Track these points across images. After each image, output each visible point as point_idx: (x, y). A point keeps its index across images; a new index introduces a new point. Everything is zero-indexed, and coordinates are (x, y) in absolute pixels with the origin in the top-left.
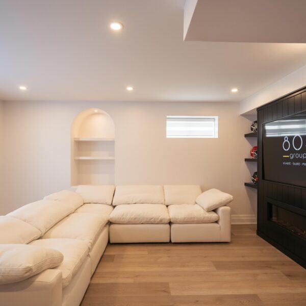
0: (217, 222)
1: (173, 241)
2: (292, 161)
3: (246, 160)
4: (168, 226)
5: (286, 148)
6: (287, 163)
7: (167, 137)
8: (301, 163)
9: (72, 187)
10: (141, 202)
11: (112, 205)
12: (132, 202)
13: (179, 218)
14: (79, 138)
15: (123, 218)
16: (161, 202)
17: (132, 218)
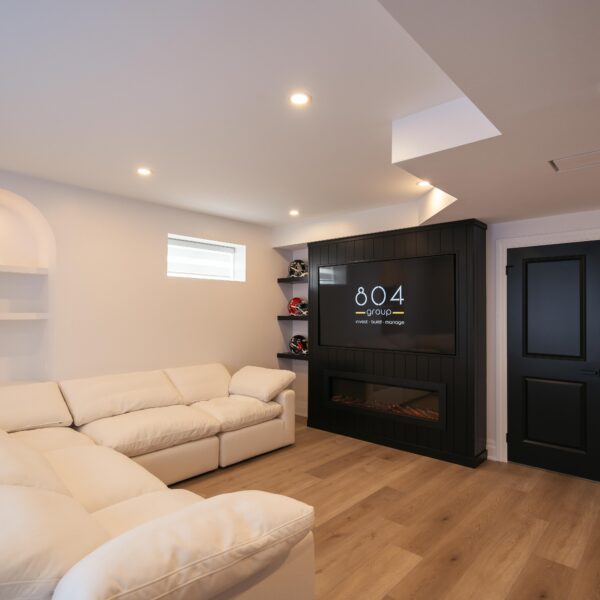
0: (277, 417)
1: (224, 465)
2: (369, 319)
3: (280, 318)
4: (216, 439)
5: (361, 302)
6: (362, 322)
7: (169, 274)
8: (384, 321)
10: (141, 407)
11: (72, 425)
12: (123, 409)
13: (233, 422)
15: (140, 443)
16: (178, 400)
17: (158, 438)
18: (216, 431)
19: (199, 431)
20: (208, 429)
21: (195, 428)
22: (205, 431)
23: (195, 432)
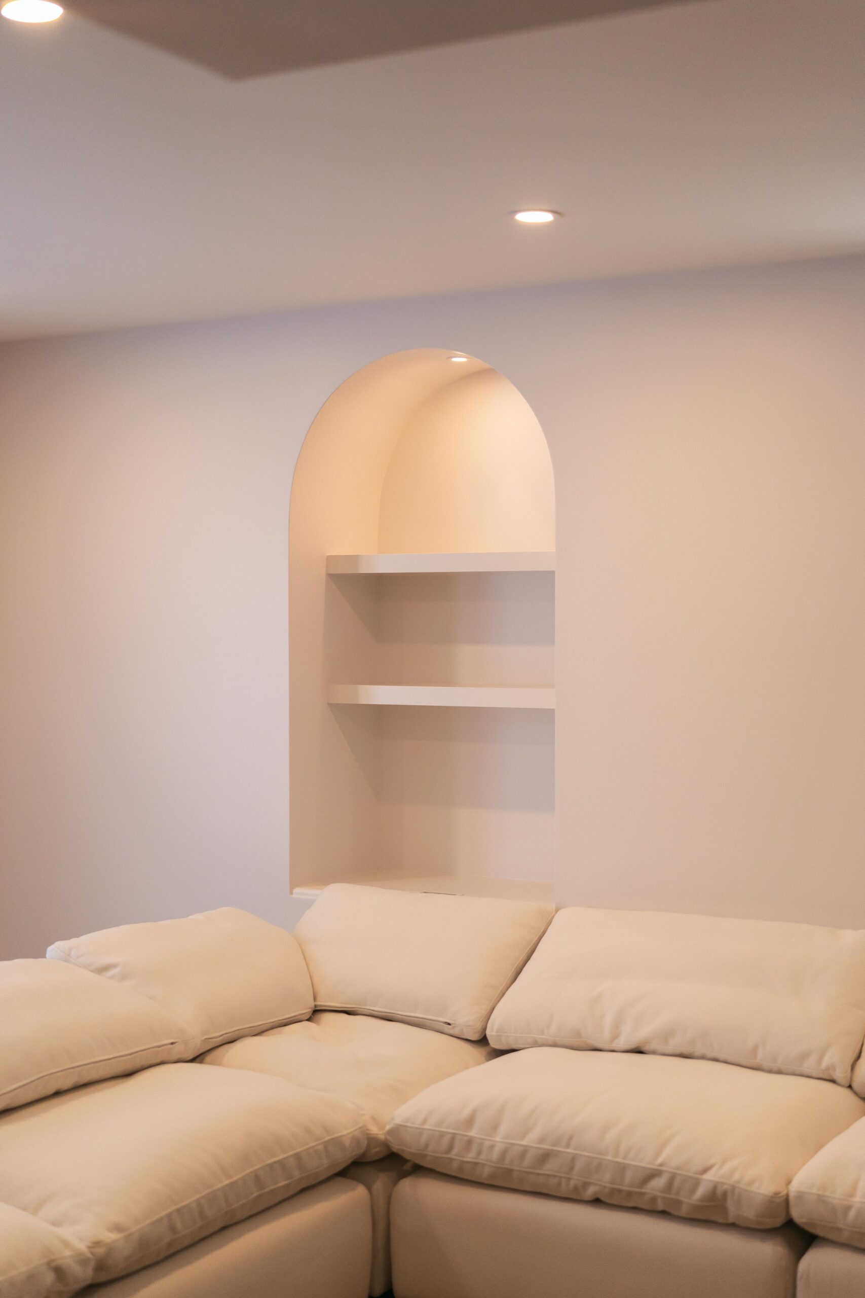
4: (775, 1250)
9: (297, 890)
10: (677, 1043)
11: (483, 1041)
12: (615, 1037)
13: (848, 1208)
14: (354, 559)
15: (470, 1142)
16: (820, 1060)
17: (525, 1151)
18: (749, 1213)
19: (677, 1183)
20: (715, 1189)
21: (661, 1165)
22: (701, 1192)
23: (658, 1183)
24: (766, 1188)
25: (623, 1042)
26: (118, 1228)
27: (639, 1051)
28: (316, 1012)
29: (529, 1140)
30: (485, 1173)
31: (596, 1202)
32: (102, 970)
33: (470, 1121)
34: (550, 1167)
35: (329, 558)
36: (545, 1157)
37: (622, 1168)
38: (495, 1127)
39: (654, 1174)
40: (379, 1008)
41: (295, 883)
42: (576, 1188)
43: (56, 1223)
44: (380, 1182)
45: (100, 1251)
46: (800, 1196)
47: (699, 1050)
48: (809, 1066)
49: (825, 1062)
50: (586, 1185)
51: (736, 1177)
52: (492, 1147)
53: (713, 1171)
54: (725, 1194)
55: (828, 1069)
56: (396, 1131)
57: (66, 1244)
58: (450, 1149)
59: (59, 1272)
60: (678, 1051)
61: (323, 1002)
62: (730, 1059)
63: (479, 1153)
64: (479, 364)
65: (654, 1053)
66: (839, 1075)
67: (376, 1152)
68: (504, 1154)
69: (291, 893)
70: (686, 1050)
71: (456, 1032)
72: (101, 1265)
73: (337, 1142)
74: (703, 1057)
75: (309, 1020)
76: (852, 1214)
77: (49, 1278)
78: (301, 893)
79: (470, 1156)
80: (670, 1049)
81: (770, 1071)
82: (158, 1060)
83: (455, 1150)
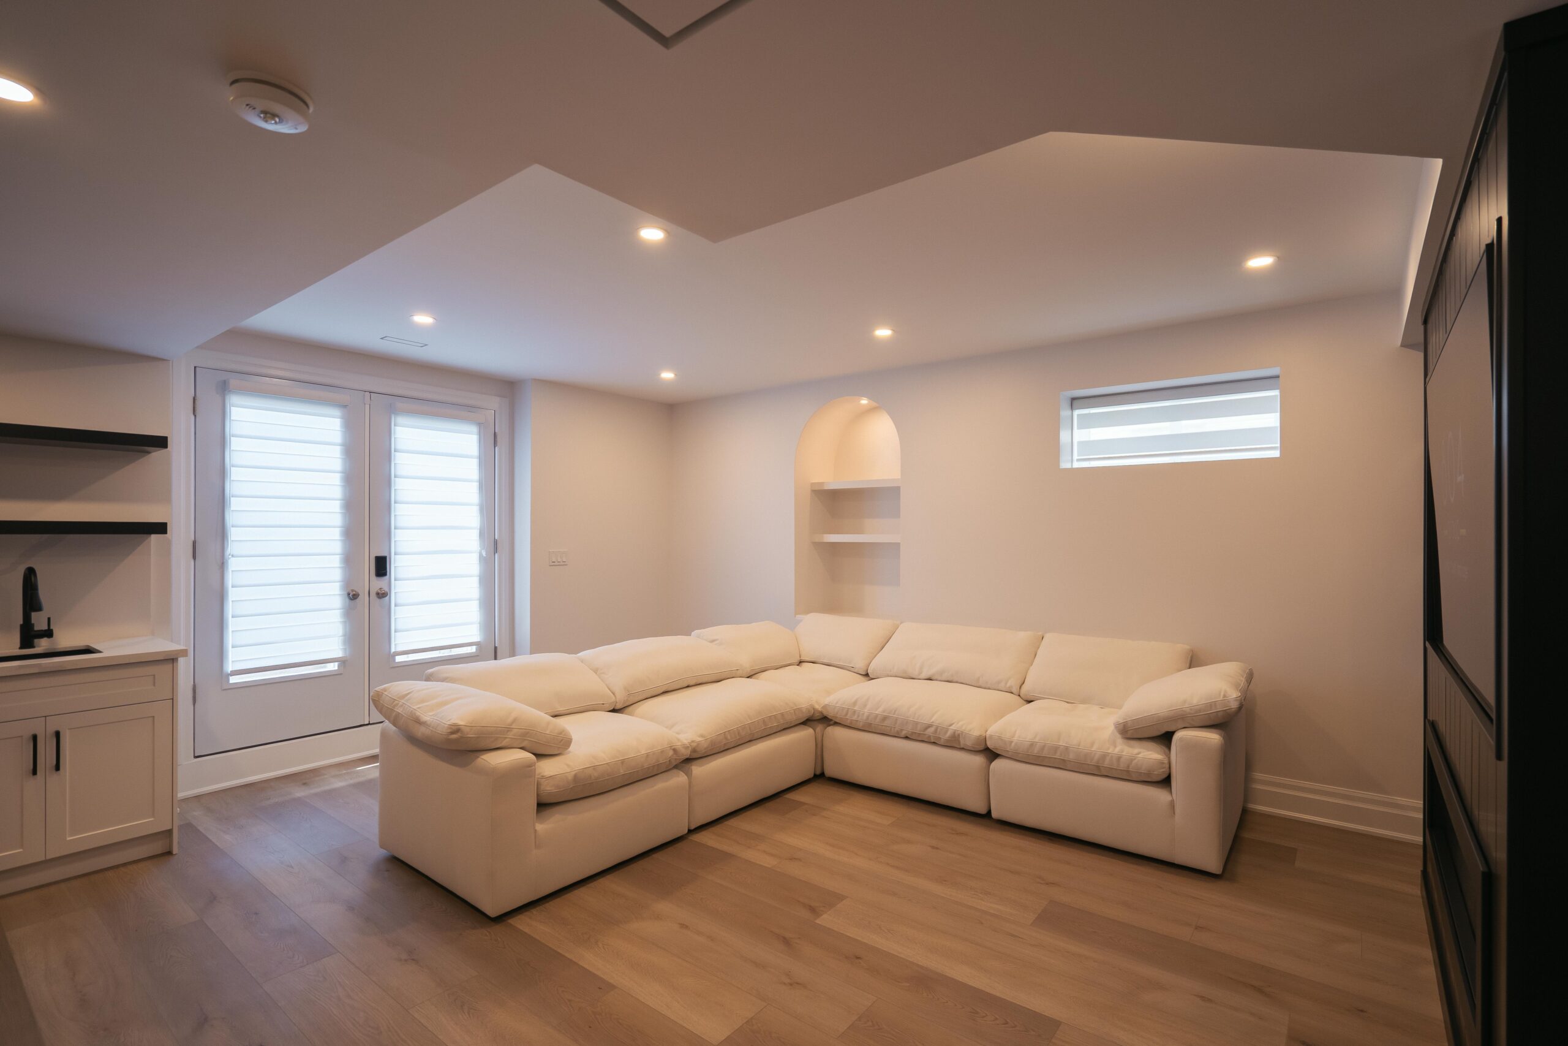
1: (994, 815)
7: (1064, 465)
9: (797, 616)
10: (945, 676)
11: (867, 675)
12: (920, 673)
13: (1012, 742)
14: (822, 484)
15: (855, 712)
16: (1006, 684)
17: (877, 715)
18: (969, 743)
19: (939, 730)
20: (955, 733)
21: (932, 722)
22: (949, 734)
23: (931, 730)
24: (976, 733)
25: (924, 675)
26: (702, 736)
27: (930, 679)
28: (800, 662)
29: (879, 711)
30: (860, 725)
31: (906, 738)
32: (713, 641)
33: (855, 703)
34: (887, 723)
35: (812, 484)
36: (885, 718)
37: (917, 723)
38: (865, 706)
39: (930, 726)
40: (825, 661)
41: (797, 613)
42: (898, 732)
43: (678, 733)
44: (819, 728)
45: (694, 745)
46: (991, 736)
47: (955, 679)
48: (1002, 686)
49: (1008, 685)
50: (902, 730)
51: (963, 728)
52: (863, 714)
53: (954, 725)
54: (959, 735)
55: (1009, 688)
56: (825, 707)
57: (679, 740)
58: (847, 714)
59: (675, 750)
60: (946, 680)
61: (803, 658)
62: (968, 683)
63: (858, 716)
64: (874, 404)
65: (936, 680)
66: (1014, 690)
67: (817, 715)
68: (868, 717)
69: (795, 617)
70: (950, 679)
71: (856, 671)
72: (694, 751)
73: (800, 709)
74: (957, 682)
75: (798, 665)
76: (1013, 744)
77: (671, 753)
78: (799, 617)
79: (855, 718)
80: (943, 679)
81: (985, 688)
82: (732, 676)
83: (849, 715)
